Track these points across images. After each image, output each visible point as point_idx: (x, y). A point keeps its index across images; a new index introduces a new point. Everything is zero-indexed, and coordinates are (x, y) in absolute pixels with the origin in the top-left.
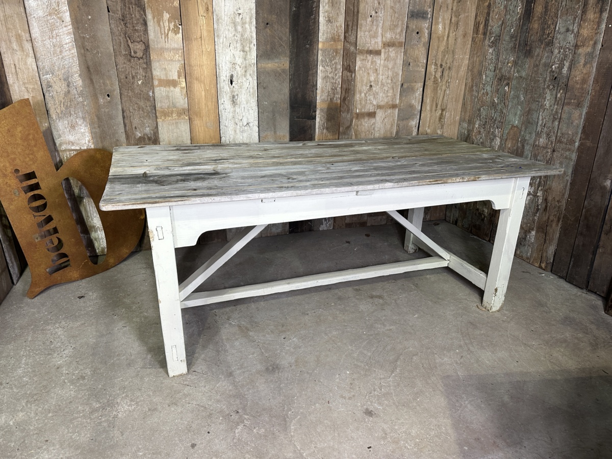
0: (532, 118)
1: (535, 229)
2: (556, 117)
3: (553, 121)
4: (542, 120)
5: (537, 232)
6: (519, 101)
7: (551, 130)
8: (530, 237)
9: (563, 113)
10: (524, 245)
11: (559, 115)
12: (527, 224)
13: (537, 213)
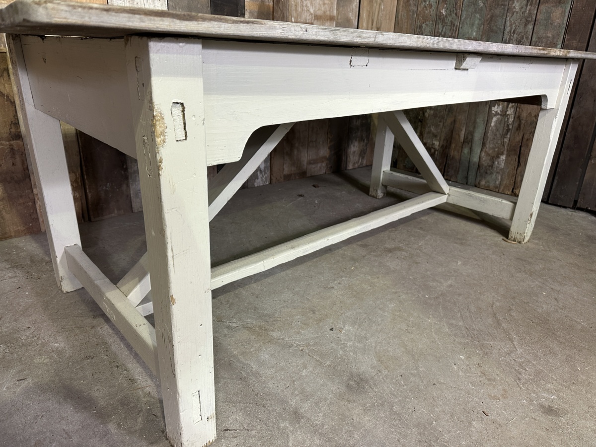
0: (496, 26)
1: (505, 152)
2: (530, 19)
3: (526, 25)
4: (511, 25)
5: (508, 156)
6: (476, 9)
7: (523, 36)
8: (498, 163)
9: (538, 14)
10: (491, 173)
11: (534, 17)
12: (493, 148)
13: (507, 134)
